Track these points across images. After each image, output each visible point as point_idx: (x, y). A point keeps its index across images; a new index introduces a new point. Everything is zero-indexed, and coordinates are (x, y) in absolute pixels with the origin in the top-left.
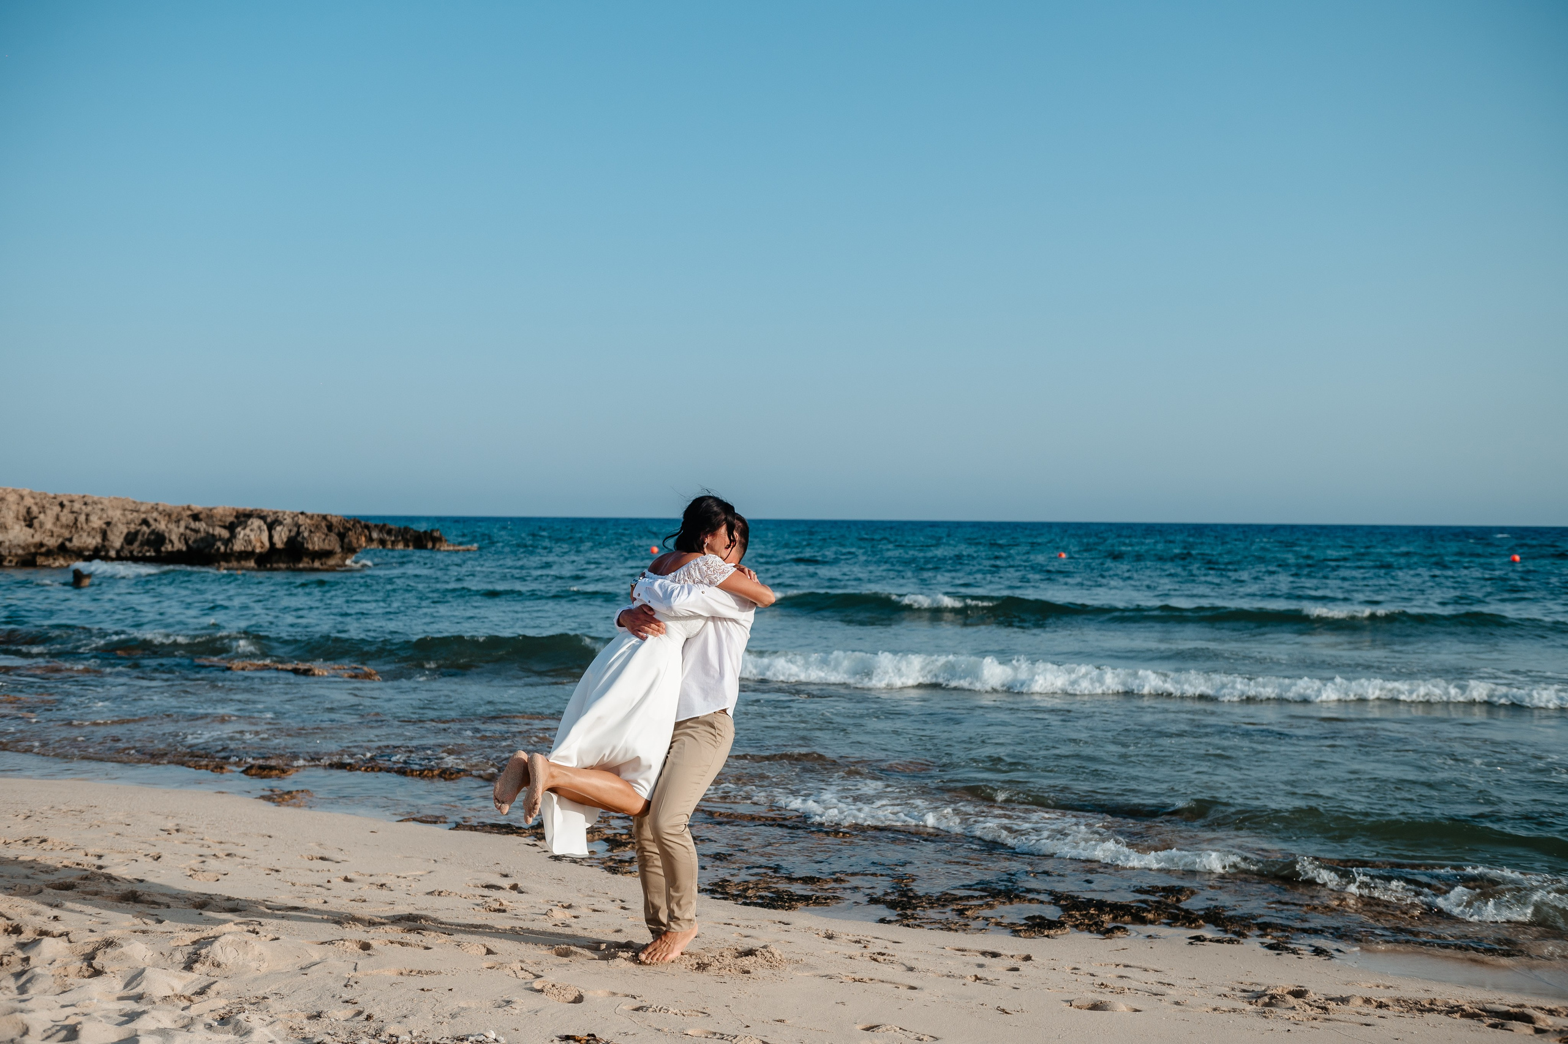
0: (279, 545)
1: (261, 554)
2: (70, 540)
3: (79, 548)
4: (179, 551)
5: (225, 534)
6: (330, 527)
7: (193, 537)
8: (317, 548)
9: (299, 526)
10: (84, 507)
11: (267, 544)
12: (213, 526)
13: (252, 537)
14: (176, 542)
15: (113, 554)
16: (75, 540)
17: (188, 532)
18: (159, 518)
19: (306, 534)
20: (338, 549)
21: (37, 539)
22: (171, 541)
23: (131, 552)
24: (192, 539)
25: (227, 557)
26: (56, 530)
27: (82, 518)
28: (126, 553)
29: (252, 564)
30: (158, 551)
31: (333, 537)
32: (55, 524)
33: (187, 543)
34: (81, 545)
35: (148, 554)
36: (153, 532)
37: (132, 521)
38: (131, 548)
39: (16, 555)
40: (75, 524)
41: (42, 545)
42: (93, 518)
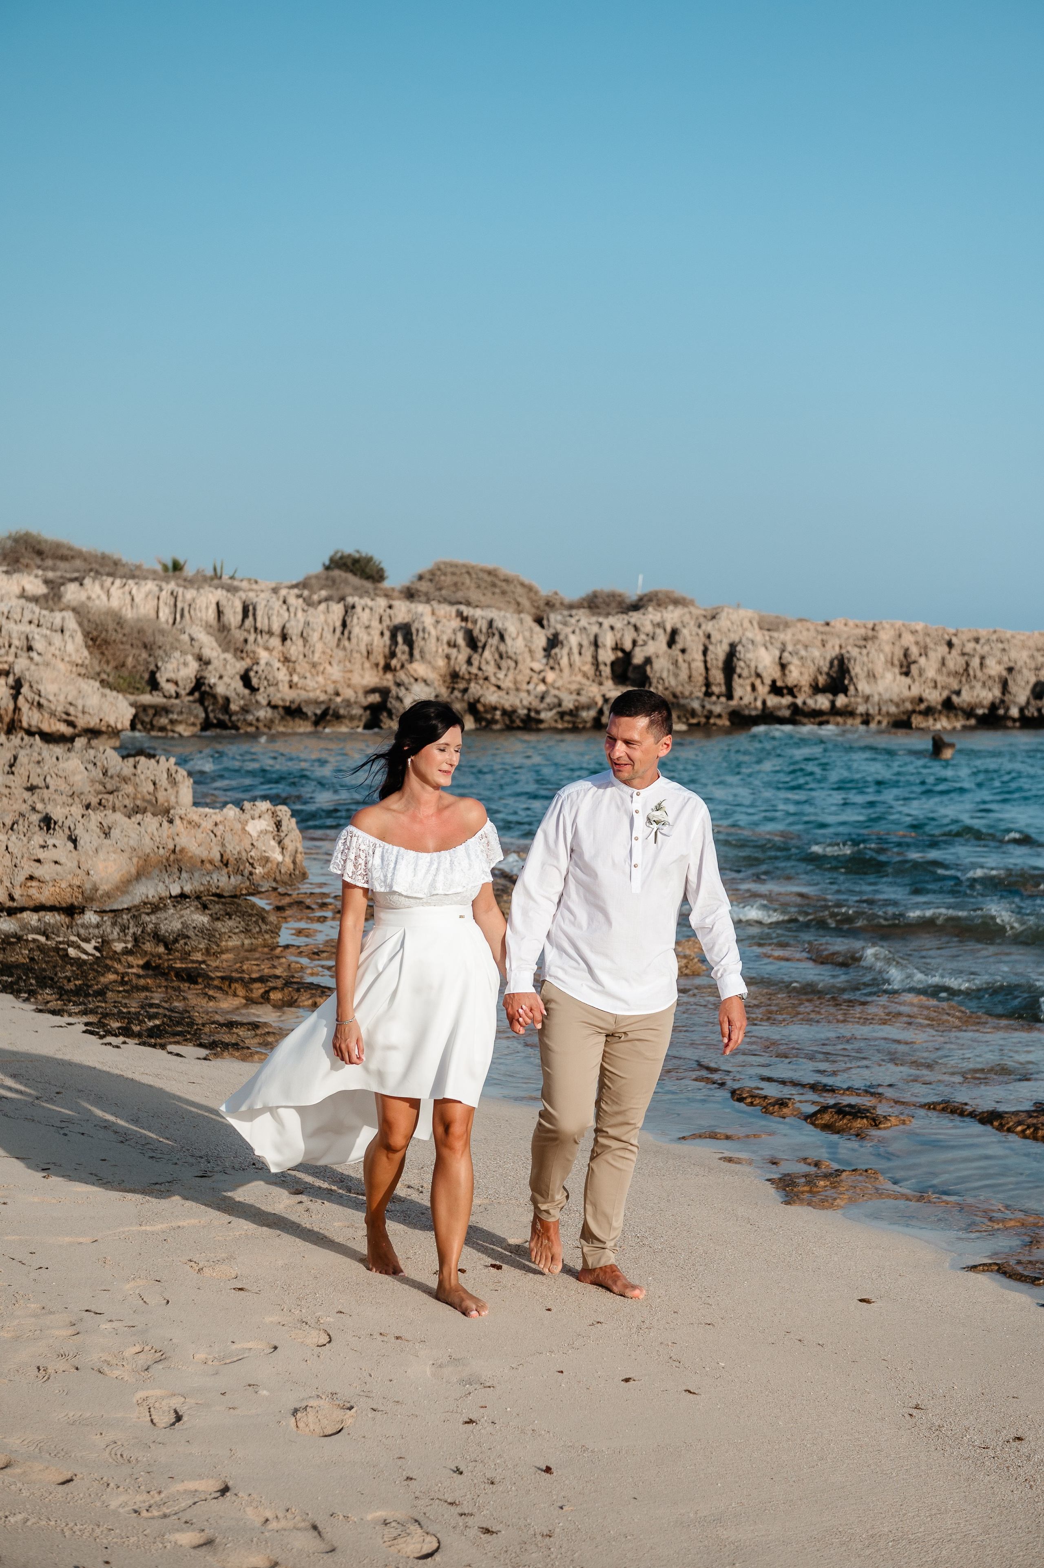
2: (958, 693)
3: (969, 704)
10: (979, 647)
15: (1015, 712)
16: (964, 693)
21: (915, 691)
26: (942, 679)
27: (975, 662)
28: (1032, 712)
32: (939, 671)
34: (973, 700)
39: (888, 714)
40: (966, 670)
41: (921, 700)
42: (990, 662)
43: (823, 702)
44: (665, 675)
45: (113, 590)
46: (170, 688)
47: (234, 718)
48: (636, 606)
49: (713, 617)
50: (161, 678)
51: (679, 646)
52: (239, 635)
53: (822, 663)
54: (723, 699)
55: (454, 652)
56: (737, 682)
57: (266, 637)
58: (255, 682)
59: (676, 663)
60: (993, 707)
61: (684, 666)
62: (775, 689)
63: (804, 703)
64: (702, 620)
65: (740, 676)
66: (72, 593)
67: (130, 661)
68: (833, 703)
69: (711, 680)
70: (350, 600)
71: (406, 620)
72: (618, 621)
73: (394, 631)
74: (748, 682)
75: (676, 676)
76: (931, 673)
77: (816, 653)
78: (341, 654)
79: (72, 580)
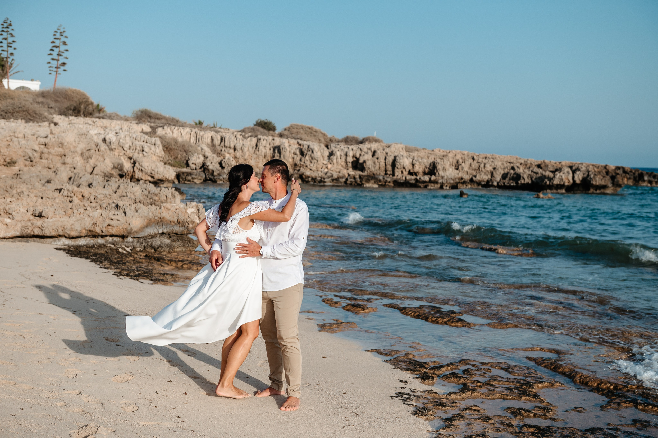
0: (578, 182)
1: (568, 186)
2: (475, 176)
3: (479, 180)
4: (528, 184)
5: (551, 175)
6: (607, 173)
7: (535, 176)
8: (598, 184)
9: (589, 172)
10: (484, 160)
11: (571, 181)
12: (545, 171)
13: (564, 177)
14: (526, 179)
15: (495, 184)
16: (477, 176)
17: (533, 173)
18: (520, 166)
19: (592, 176)
20: (610, 185)
21: (460, 175)
22: (523, 178)
23: (504, 183)
24: (534, 177)
25: (551, 187)
26: (470, 171)
27: (482, 166)
28: (501, 184)
29: (564, 191)
30: (517, 183)
31: (608, 177)
32: (469, 168)
33: (531, 179)
34: (481, 179)
35: (512, 184)
36: (515, 173)
37: (507, 167)
38: (504, 181)
39: (450, 183)
40: (479, 168)
41: (462, 178)
42: (488, 166)
43: (427, 178)
44: (370, 167)
45: (175, 131)
46: (193, 166)
47: (215, 178)
48: (362, 142)
49: (389, 147)
50: (190, 163)
51: (376, 156)
52: (219, 148)
53: (427, 164)
54: (391, 176)
55: (295, 156)
56: (396, 170)
57: (228, 149)
58: (224, 165)
59: (374, 163)
60: (488, 182)
61: (377, 164)
62: (410, 173)
63: (420, 178)
64: (385, 147)
65: (397, 168)
66: (160, 131)
67: (179, 156)
68: (430, 179)
69: (387, 169)
70: (259, 137)
71: (279, 144)
72: (355, 147)
73: (274, 148)
74: (400, 170)
75: (374, 167)
76: (466, 169)
77: (425, 161)
78: (255, 156)
79: (160, 127)
